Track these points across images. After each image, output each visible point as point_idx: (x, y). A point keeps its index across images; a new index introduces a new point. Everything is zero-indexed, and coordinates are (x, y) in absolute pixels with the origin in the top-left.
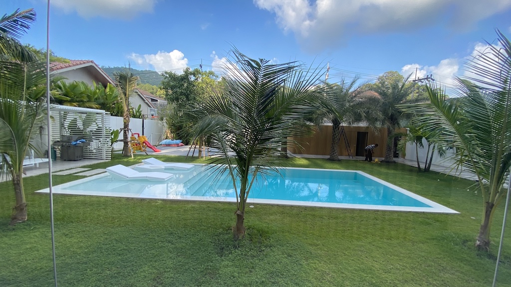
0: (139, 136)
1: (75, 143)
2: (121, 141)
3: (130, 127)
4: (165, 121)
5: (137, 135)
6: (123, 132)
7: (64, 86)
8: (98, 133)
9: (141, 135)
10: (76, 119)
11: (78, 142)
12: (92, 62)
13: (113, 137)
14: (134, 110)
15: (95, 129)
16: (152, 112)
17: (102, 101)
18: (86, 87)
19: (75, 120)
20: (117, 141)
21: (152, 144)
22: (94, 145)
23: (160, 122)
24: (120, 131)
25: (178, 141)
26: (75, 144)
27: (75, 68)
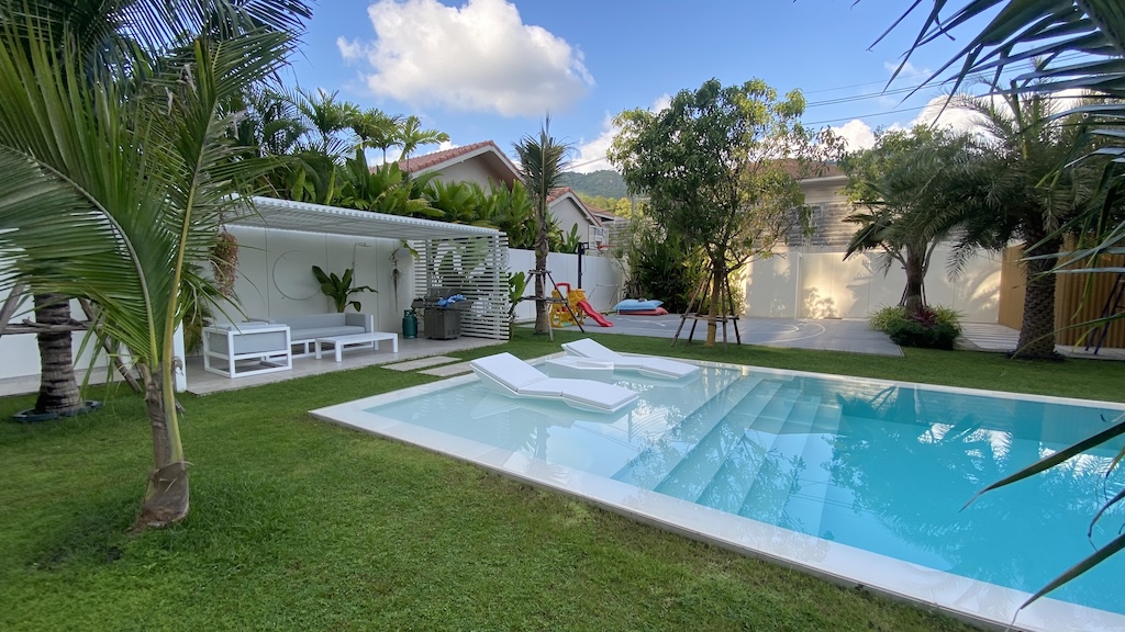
0: (569, 291)
1: (444, 302)
2: (531, 298)
3: (547, 268)
4: (625, 257)
5: (566, 287)
6: (534, 278)
7: (440, 189)
8: (486, 281)
9: (574, 287)
10: (450, 252)
11: (450, 300)
12: (491, 143)
13: (513, 289)
14: (564, 234)
15: (482, 273)
16: (598, 238)
17: (503, 218)
18: (478, 191)
19: (449, 258)
20: (521, 299)
21: (597, 308)
22: (480, 307)
23: (614, 260)
24: (527, 276)
25: (653, 304)
26: (445, 305)
27: (462, 158)
